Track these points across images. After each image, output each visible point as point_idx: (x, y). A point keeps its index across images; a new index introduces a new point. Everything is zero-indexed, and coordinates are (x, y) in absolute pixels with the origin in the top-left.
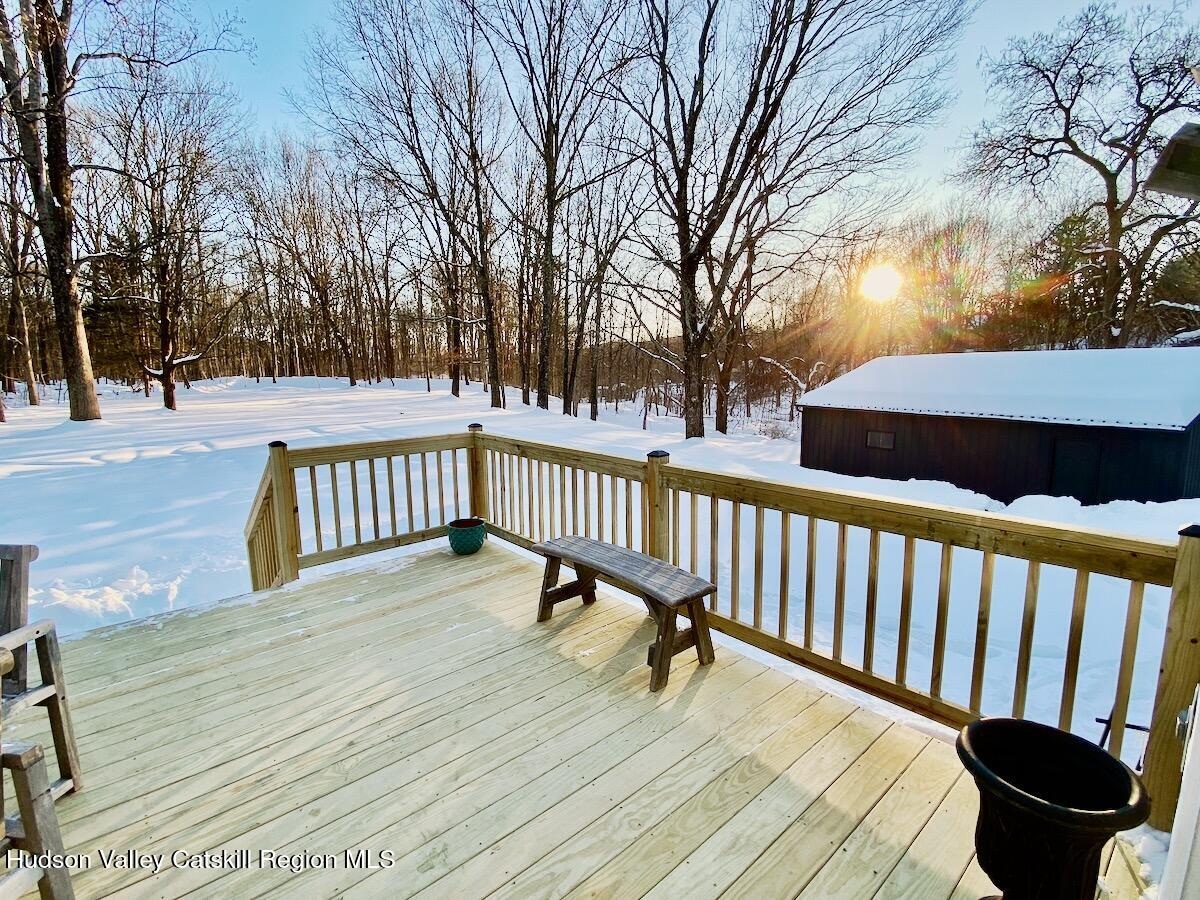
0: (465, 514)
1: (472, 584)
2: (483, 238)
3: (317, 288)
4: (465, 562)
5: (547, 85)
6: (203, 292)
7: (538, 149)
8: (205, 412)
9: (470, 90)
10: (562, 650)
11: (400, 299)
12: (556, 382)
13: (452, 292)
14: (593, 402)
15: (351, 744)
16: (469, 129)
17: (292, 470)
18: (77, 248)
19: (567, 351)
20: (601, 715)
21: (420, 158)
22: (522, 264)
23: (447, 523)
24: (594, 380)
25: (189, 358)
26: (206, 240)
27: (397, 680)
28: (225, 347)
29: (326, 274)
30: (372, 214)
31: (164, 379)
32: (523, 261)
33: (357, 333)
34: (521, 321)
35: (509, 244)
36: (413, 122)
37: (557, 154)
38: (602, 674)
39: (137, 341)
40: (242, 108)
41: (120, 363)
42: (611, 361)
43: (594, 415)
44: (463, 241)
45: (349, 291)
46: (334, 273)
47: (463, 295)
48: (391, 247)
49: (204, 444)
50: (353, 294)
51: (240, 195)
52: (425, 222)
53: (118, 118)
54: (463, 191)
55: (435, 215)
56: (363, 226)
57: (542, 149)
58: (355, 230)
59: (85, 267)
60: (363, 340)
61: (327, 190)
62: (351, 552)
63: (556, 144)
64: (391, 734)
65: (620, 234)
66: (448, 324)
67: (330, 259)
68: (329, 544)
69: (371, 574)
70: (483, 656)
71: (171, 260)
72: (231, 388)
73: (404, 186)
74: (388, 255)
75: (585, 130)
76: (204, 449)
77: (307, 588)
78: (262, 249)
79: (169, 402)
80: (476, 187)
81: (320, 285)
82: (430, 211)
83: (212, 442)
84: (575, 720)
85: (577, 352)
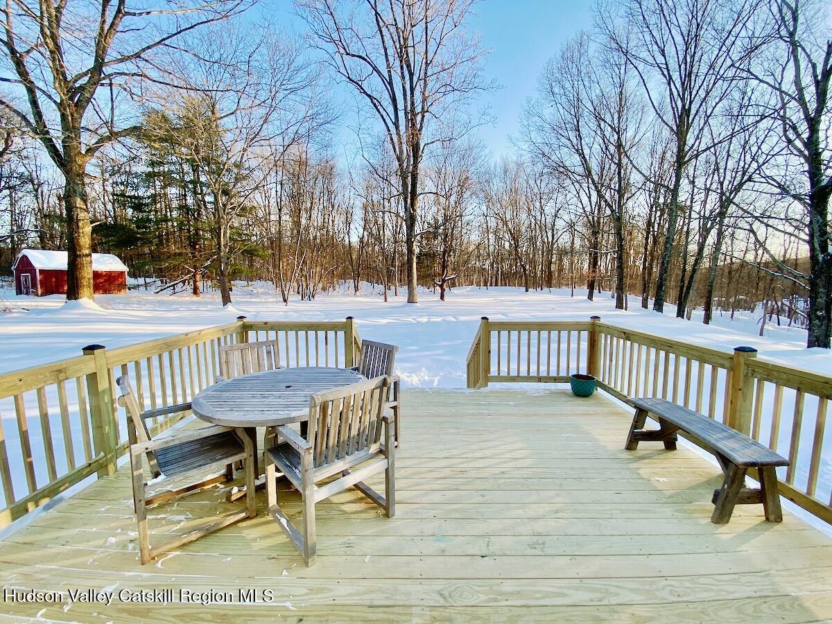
0: (584, 372)
1: (583, 414)
2: (621, 197)
3: (514, 239)
4: (580, 401)
5: (683, 84)
6: (461, 245)
7: (672, 130)
8: (455, 302)
9: (621, 104)
10: (641, 471)
11: (560, 241)
12: (673, 293)
13: (595, 233)
14: (708, 309)
15: (503, 472)
16: (617, 129)
17: (490, 332)
18: (417, 229)
19: (684, 270)
20: (664, 521)
21: (582, 155)
22: (651, 210)
23: (570, 375)
24: (710, 292)
25: (451, 277)
26: (465, 219)
27: (531, 451)
28: (467, 271)
29: (519, 231)
30: (549, 193)
31: (441, 286)
32: (652, 207)
33: (533, 262)
34: (646, 249)
35: (642, 199)
36: (579, 135)
37: (688, 129)
38: (671, 497)
39: (433, 269)
40: (487, 151)
41: (425, 279)
42: (730, 278)
43: (707, 319)
44: (606, 201)
45: (531, 239)
46: (523, 229)
47: (602, 235)
48: (558, 211)
49: (453, 317)
50: (532, 240)
51: (482, 195)
52: (582, 192)
53: (436, 169)
54: (610, 168)
55: (588, 188)
56: (543, 201)
57: (675, 128)
58: (537, 204)
59: (418, 237)
60: (535, 266)
61: (525, 185)
62: (513, 379)
63: (688, 123)
64: (525, 476)
65: (746, 178)
66: (590, 254)
67: (522, 222)
68: (504, 372)
69: (524, 393)
70: (582, 456)
71: (450, 231)
72: (467, 291)
73: (570, 174)
74: (556, 216)
75: (714, 108)
76: (453, 319)
77: (491, 392)
78: (489, 221)
79: (442, 297)
80: (619, 165)
81: (515, 238)
82: (585, 185)
83: (457, 316)
84: (642, 515)
85: (694, 271)
